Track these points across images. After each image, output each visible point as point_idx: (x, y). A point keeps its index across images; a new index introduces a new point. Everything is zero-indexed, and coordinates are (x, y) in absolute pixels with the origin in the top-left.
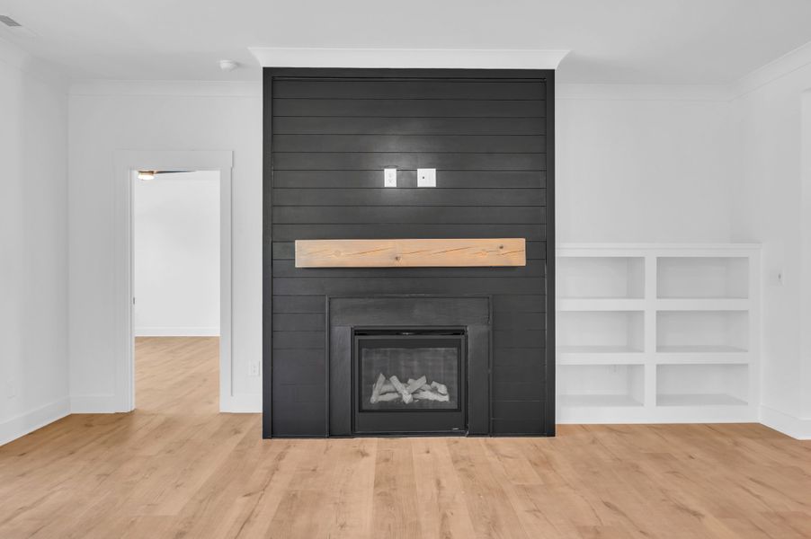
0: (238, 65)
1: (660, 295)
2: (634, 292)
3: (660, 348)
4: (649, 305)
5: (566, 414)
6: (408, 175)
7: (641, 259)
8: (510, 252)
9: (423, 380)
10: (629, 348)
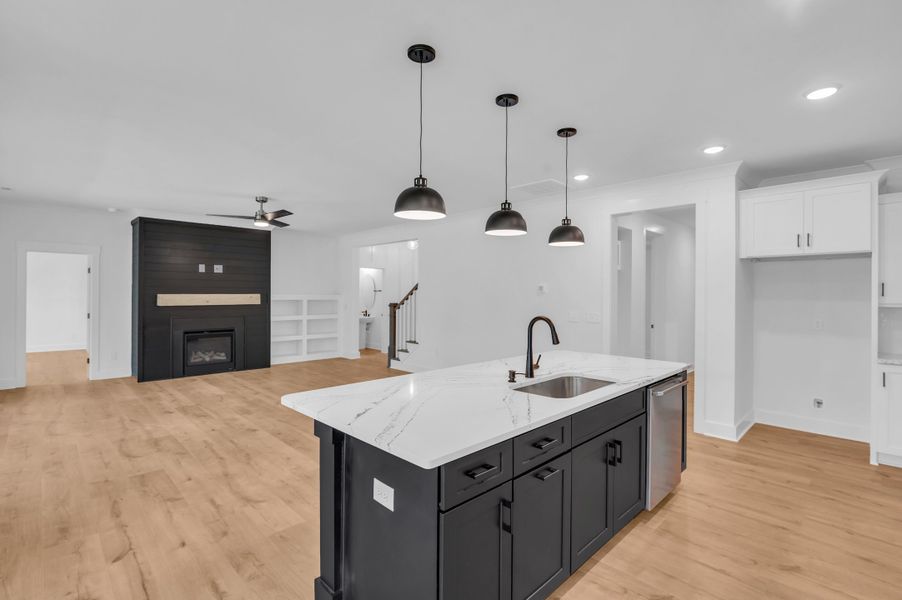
0: (118, 210)
1: (308, 314)
2: (298, 313)
3: (308, 333)
4: (304, 317)
5: (274, 361)
6: (210, 268)
7: (301, 301)
8: (254, 299)
9: (212, 352)
10: (297, 334)
